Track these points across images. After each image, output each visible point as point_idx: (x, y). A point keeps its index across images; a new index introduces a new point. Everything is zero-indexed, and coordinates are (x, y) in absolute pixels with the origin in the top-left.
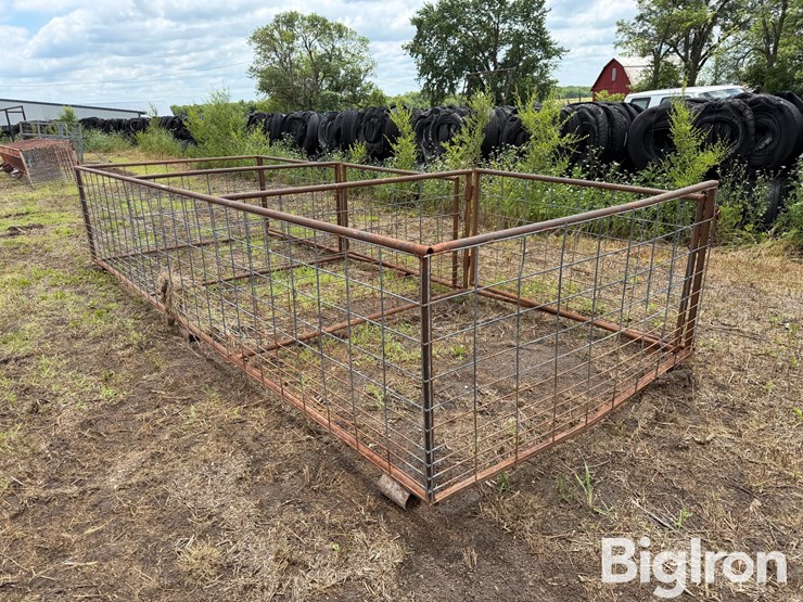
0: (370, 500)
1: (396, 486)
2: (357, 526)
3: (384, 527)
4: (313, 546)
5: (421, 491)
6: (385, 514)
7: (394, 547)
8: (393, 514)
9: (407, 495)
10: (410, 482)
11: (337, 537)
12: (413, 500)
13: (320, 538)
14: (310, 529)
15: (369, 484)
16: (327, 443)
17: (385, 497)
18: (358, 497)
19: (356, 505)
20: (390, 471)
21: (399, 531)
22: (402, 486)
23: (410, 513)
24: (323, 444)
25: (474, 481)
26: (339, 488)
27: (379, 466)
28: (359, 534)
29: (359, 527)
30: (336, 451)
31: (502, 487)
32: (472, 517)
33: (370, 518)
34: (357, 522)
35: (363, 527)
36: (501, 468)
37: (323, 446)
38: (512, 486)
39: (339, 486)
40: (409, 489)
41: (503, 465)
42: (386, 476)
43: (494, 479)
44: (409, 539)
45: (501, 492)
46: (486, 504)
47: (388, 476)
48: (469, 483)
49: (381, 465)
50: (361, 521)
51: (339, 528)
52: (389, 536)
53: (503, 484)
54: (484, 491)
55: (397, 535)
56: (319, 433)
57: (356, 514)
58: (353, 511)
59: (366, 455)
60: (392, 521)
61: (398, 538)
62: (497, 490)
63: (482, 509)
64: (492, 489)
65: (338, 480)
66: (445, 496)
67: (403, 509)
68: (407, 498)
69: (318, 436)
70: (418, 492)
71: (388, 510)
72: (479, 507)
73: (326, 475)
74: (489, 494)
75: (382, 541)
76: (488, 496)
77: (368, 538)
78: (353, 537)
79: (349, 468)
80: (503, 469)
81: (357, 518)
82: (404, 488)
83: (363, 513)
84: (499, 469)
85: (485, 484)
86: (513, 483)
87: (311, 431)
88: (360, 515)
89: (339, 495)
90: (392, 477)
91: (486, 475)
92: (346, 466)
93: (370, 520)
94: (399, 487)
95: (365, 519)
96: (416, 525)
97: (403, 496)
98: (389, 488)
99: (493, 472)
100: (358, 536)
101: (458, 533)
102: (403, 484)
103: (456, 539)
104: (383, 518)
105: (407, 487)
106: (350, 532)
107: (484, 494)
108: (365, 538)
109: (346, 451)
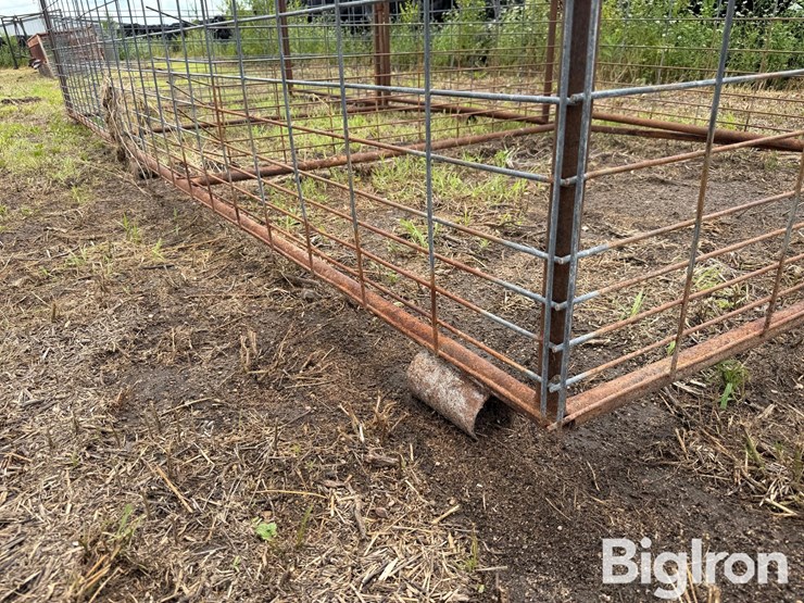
0: (383, 410)
1: (450, 377)
2: (343, 471)
3: (414, 479)
4: (208, 521)
5: (518, 392)
6: (419, 442)
7: (440, 544)
8: (444, 452)
9: (480, 399)
10: (486, 368)
11: (283, 499)
12: (496, 411)
13: (232, 500)
14: (217, 471)
15: (388, 377)
16: (309, 300)
17: (423, 406)
18: (357, 401)
19: (349, 418)
20: (436, 343)
21: (458, 493)
22: (465, 376)
23: (485, 447)
24: (300, 301)
25: (668, 371)
26: (317, 381)
27: (409, 333)
28: (344, 496)
29: (347, 476)
30: (325, 314)
31: (725, 395)
32: (660, 466)
33: (378, 451)
34: (344, 462)
35: (357, 475)
36: (729, 345)
37: (299, 305)
38: (748, 393)
39: (320, 375)
40: (484, 383)
41: (733, 337)
42: (426, 354)
43: (693, 376)
44: (485, 518)
45: (724, 405)
46: (691, 432)
47: (431, 355)
48: (654, 377)
49: (413, 331)
50: (354, 457)
51: (293, 474)
52: (428, 507)
53: (729, 387)
54: (677, 402)
55: (451, 502)
56: (298, 284)
57: (343, 439)
58: (339, 433)
59: (382, 311)
60: (438, 464)
61: (451, 514)
62: (711, 400)
63: (687, 445)
64: (694, 397)
65: (319, 365)
66: (592, 406)
67: (468, 436)
68: (479, 406)
69: (295, 289)
70: (512, 392)
71: (428, 436)
72: (676, 440)
73: (293, 356)
74: (692, 411)
75: (406, 520)
76: (692, 414)
77: (366, 507)
78: (326, 501)
79: (348, 345)
80: (735, 349)
81: (346, 448)
82: (470, 381)
83: (362, 439)
84: (725, 347)
85: (675, 387)
86: (747, 387)
87: (284, 280)
88: (354, 444)
89: (313, 396)
90: (440, 357)
91: (696, 360)
92: (342, 340)
93: (378, 456)
94: (457, 379)
95: (366, 453)
96: (504, 480)
97: (468, 402)
98: (432, 382)
99: (712, 353)
100: (339, 500)
101: (630, 509)
102: (471, 371)
103: (628, 526)
104: (414, 455)
105: (478, 379)
106: (319, 487)
107: (678, 408)
108: (358, 508)
109: (346, 315)
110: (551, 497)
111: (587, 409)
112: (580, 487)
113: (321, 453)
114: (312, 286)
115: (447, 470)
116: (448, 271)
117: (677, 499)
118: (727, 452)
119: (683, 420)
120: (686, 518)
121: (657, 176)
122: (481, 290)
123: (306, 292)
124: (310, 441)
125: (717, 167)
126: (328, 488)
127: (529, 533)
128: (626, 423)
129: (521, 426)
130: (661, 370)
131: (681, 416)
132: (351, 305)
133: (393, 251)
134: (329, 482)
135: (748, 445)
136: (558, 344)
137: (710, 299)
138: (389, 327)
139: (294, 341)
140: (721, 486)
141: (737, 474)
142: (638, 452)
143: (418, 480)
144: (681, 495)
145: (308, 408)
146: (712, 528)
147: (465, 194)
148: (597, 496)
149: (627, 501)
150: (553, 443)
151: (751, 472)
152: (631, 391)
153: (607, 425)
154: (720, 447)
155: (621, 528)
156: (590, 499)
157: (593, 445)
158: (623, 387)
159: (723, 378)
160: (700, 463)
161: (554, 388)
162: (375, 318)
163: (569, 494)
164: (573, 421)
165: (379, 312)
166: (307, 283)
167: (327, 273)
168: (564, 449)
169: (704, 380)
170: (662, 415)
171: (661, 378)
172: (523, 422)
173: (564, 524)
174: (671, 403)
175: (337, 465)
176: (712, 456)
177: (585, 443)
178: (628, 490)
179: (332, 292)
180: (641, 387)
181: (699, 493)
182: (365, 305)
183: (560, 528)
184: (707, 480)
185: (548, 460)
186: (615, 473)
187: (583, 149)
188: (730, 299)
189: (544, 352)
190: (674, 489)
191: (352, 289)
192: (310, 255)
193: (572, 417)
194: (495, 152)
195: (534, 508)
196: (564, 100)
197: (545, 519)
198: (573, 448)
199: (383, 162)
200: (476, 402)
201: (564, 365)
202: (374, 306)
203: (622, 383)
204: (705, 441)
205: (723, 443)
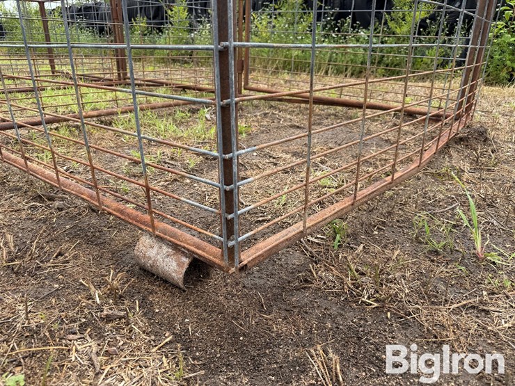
0: (115, 279)
1: (165, 249)
2: (83, 327)
3: (138, 322)
5: (211, 253)
6: (144, 298)
7: (157, 365)
8: (161, 302)
9: (186, 261)
10: (188, 239)
11: (32, 355)
12: (198, 269)
15: (122, 257)
16: (60, 209)
17: (149, 274)
18: (97, 277)
19: (89, 289)
20: (153, 227)
21: (171, 327)
22: (176, 247)
23: (192, 294)
24: (53, 211)
25: (301, 229)
26: (65, 266)
27: (134, 222)
28: (83, 344)
29: (86, 330)
30: (73, 218)
31: (336, 241)
32: (302, 288)
33: (111, 309)
34: (84, 320)
35: (95, 328)
36: (336, 211)
37: (51, 213)
38: (349, 239)
39: (67, 262)
40: (188, 250)
41: (337, 207)
42: (148, 236)
43: (318, 233)
44: (191, 342)
45: (336, 247)
46: (319, 266)
47: (151, 236)
48: (294, 233)
49: (138, 221)
50: (92, 316)
51: (42, 335)
52: (150, 341)
53: (338, 236)
54: (310, 249)
55: (166, 335)
56: (52, 199)
57: (84, 304)
58: (80, 301)
59: (114, 210)
60: (157, 311)
61: (166, 343)
62: (329, 246)
63: (317, 273)
64: (320, 245)
65: (67, 255)
66: (257, 254)
67: (180, 289)
68: (186, 266)
69: (48, 203)
70: (207, 252)
71: (151, 293)
72: (310, 271)
73: (45, 250)
74: (319, 253)
75: (132, 353)
76: (318, 255)
77: (101, 349)
78: (69, 351)
79: (92, 239)
80: (339, 213)
81: (86, 311)
82: (180, 250)
83: (98, 302)
84: (333, 212)
85: (309, 241)
86: (348, 236)
87: (39, 196)
88: (92, 306)
89: (61, 277)
90: (157, 236)
91: (318, 221)
92: (86, 235)
93: (111, 312)
94: (170, 250)
95: (102, 311)
96: (204, 314)
97: (178, 265)
98: (152, 255)
99: (326, 216)
100: (79, 348)
101: (285, 318)
102: (179, 243)
103: (284, 329)
104: (140, 307)
105: (184, 248)
106: (64, 341)
107: (311, 252)
108: (94, 351)
109: (90, 218)
110: (236, 319)
111: (254, 256)
112: (254, 310)
113: (66, 316)
114: (63, 199)
115: (164, 313)
116: (167, 183)
117: (313, 307)
118: (339, 275)
119: (314, 259)
120: (318, 318)
121: (295, 124)
122: (190, 194)
123: (57, 204)
124: (57, 310)
125: (327, 118)
126: (70, 341)
127: (221, 346)
128: (281, 265)
129: (217, 277)
130: (298, 228)
131: (313, 257)
132: (93, 211)
133: (127, 173)
134: (71, 337)
135: (350, 269)
136: (230, 214)
137: (326, 189)
138: (123, 222)
139: (47, 239)
140: (338, 295)
141: (346, 287)
142: (289, 282)
143: (141, 324)
144: (315, 305)
145: (57, 286)
146: (334, 322)
147: (179, 136)
148: (265, 314)
149: (284, 314)
150: (237, 284)
151: (353, 284)
152: (280, 243)
153: (270, 268)
154: (335, 272)
155: (280, 331)
156: (260, 316)
157: (262, 282)
158: (276, 241)
159: (335, 232)
160: (325, 283)
161: (231, 244)
162: (112, 217)
163: (247, 315)
164: (246, 265)
165: (111, 211)
166: (59, 197)
167: (71, 187)
168: (244, 287)
169: (324, 234)
170: (302, 258)
171: (298, 233)
172: (217, 274)
173: (244, 335)
174: (307, 250)
175: (78, 323)
176: (331, 278)
177: (257, 281)
178: (284, 307)
179: (79, 202)
180: (287, 240)
181: (326, 301)
182: (100, 207)
183: (241, 338)
184: (329, 293)
185: (234, 295)
186: (276, 297)
187: (232, 80)
188: (336, 188)
189: (223, 221)
190: (311, 301)
191: (91, 197)
192: (57, 175)
193: (245, 263)
194: (198, 110)
195: (224, 328)
196: (217, 47)
197: (232, 335)
198: (250, 285)
199: (121, 116)
200: (184, 264)
201: (236, 227)
202: (108, 207)
203: (275, 238)
204: (327, 270)
205: (336, 270)
